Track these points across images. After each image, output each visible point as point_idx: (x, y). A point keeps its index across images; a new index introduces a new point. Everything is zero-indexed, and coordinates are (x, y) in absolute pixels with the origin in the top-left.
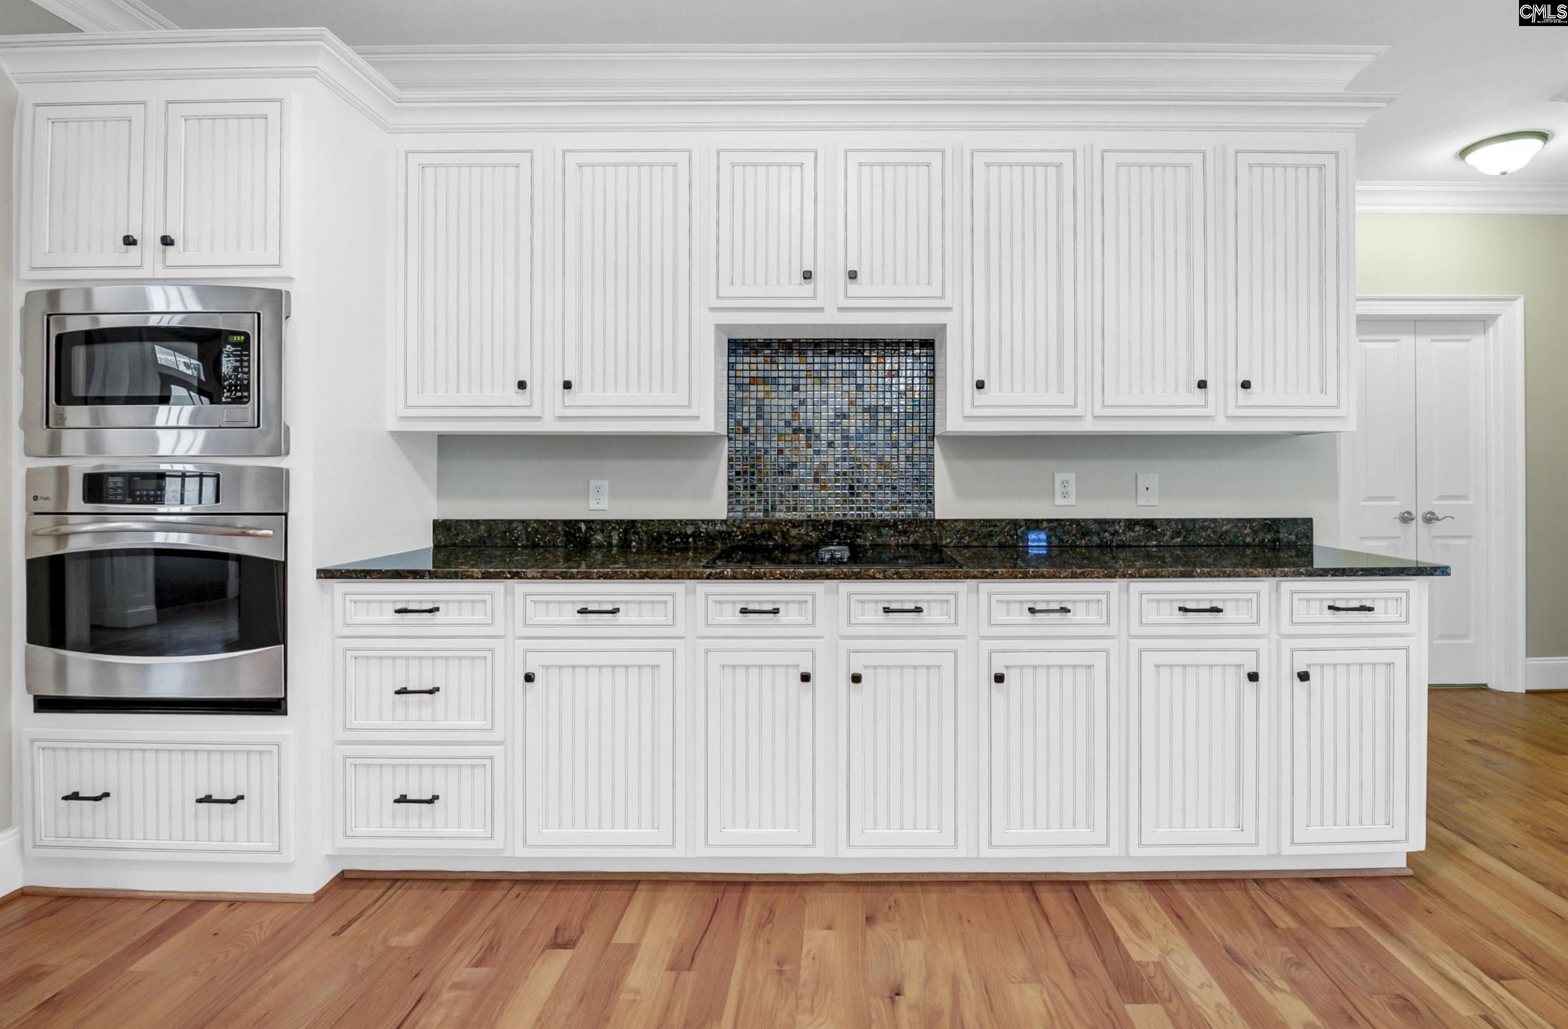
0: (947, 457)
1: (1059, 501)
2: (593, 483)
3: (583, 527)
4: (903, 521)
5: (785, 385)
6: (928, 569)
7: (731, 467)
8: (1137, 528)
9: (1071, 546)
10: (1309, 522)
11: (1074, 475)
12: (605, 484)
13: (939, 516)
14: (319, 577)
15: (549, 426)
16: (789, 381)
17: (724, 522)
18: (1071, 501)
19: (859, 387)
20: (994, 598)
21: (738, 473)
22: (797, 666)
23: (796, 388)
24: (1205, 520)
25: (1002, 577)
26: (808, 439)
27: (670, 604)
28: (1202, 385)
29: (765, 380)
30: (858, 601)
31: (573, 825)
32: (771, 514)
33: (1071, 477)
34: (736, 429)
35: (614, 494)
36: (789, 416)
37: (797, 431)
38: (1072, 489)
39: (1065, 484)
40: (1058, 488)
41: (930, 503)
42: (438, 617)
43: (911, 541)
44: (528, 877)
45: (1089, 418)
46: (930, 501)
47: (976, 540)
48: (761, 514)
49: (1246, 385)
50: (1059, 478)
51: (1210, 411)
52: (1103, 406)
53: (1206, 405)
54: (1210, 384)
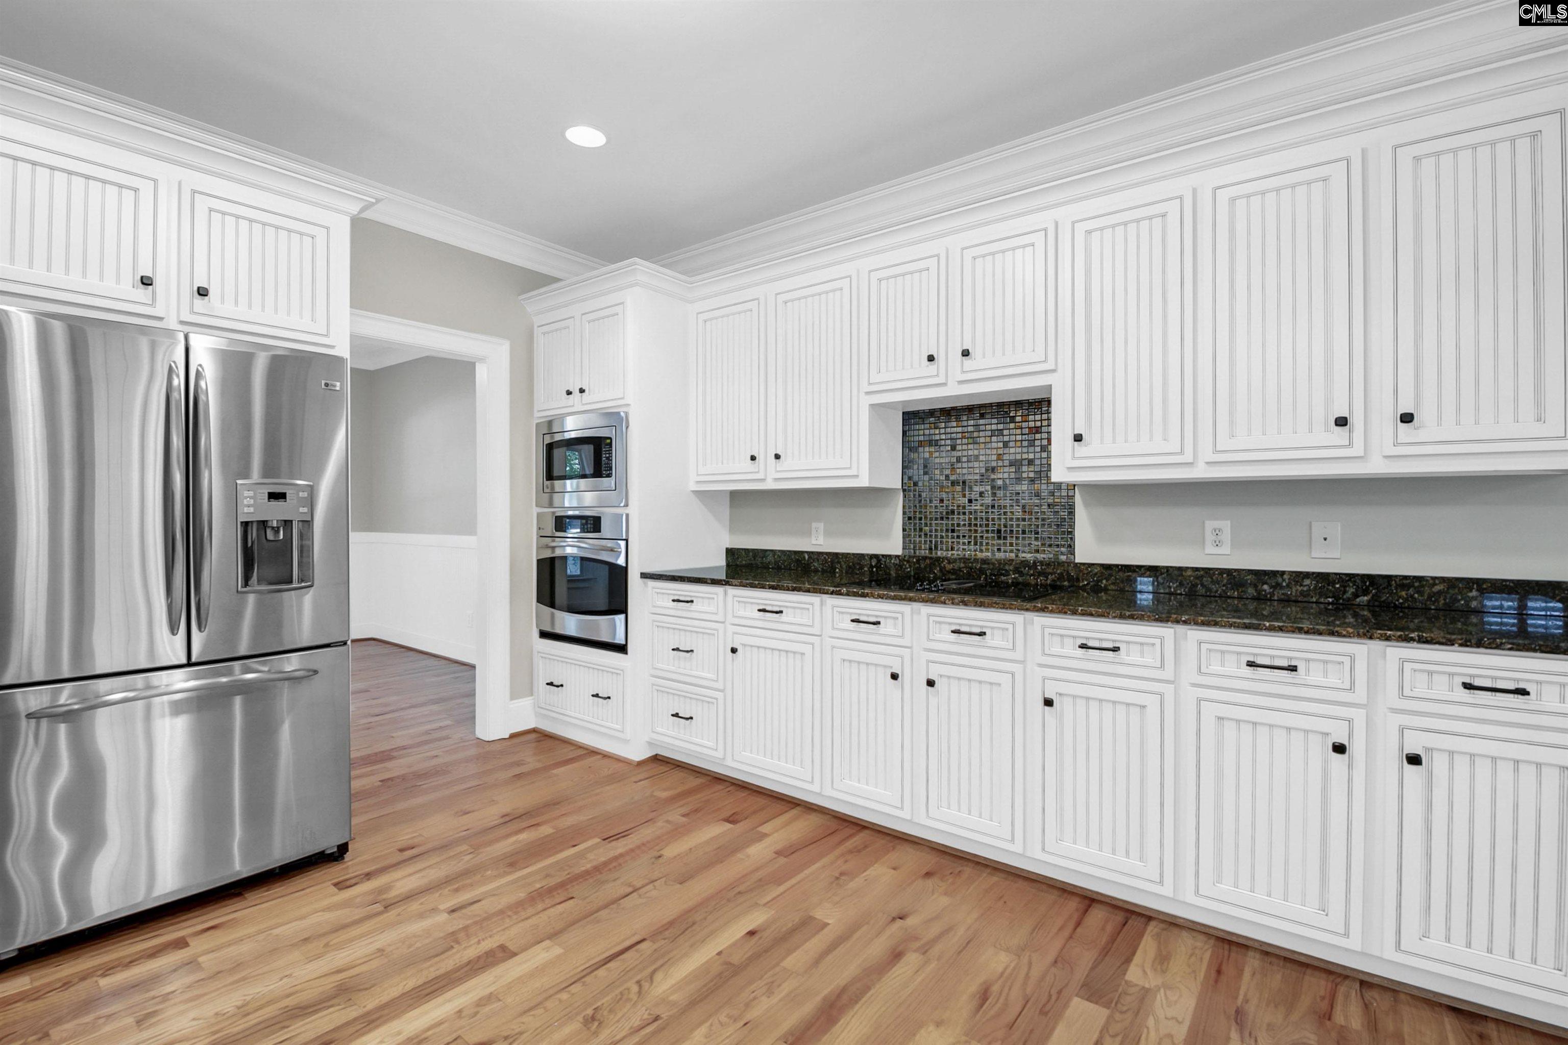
0: (1086, 505)
1: (1210, 549)
2: (814, 525)
3: (807, 557)
4: (1042, 563)
5: (946, 445)
6: (986, 600)
7: (904, 513)
8: (1307, 582)
9: (1220, 596)
11: (1229, 522)
12: (821, 526)
13: (1078, 559)
14: (641, 577)
15: (768, 484)
16: (948, 442)
17: (898, 556)
18: (1225, 549)
19: (1006, 445)
20: (1047, 631)
21: (910, 518)
22: (891, 667)
23: (953, 448)
24: (1406, 577)
25: (1052, 611)
26: (963, 490)
28: (1343, 423)
29: (931, 443)
30: (937, 622)
31: (758, 754)
32: (934, 552)
33: (1226, 525)
34: (908, 482)
35: (828, 534)
36: (948, 472)
37: (953, 483)
38: (1226, 536)
39: (1217, 532)
40: (1209, 537)
41: (1071, 548)
42: (693, 607)
43: (1049, 582)
44: (740, 783)
45: (1200, 465)
46: (1070, 546)
47: (1113, 584)
49: (1406, 418)
50: (1210, 525)
51: (1358, 449)
52: (1216, 451)
53: (1350, 445)
54: (1357, 421)
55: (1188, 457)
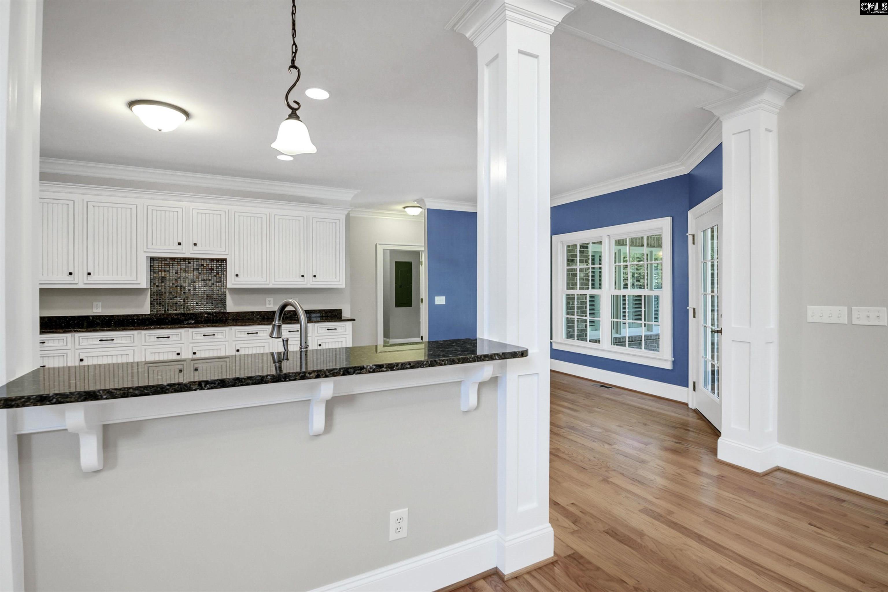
0: (230, 294)
1: (268, 306)
2: (94, 304)
3: (91, 318)
4: (215, 313)
5: (172, 272)
6: (216, 325)
7: (151, 297)
8: (291, 313)
9: (271, 318)
10: (341, 310)
12: (100, 304)
13: (228, 311)
15: (81, 286)
16: (174, 271)
17: (148, 315)
18: (272, 306)
19: (200, 274)
20: (237, 331)
21: (154, 300)
22: (176, 351)
23: (176, 273)
24: (311, 310)
25: (239, 325)
26: (181, 289)
27: (132, 337)
28: (303, 276)
29: (165, 271)
30: (195, 333)
32: (167, 312)
33: (272, 299)
34: (153, 286)
35: (103, 307)
36: (174, 282)
37: (176, 286)
39: (269, 301)
40: (267, 303)
41: (225, 308)
42: (45, 345)
43: (218, 319)
45: (271, 284)
46: (225, 307)
47: (240, 318)
48: (163, 312)
49: (315, 276)
50: (268, 299)
51: (305, 283)
52: (275, 281)
53: (304, 281)
54: (305, 276)
55: (268, 282)
